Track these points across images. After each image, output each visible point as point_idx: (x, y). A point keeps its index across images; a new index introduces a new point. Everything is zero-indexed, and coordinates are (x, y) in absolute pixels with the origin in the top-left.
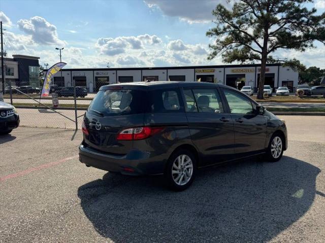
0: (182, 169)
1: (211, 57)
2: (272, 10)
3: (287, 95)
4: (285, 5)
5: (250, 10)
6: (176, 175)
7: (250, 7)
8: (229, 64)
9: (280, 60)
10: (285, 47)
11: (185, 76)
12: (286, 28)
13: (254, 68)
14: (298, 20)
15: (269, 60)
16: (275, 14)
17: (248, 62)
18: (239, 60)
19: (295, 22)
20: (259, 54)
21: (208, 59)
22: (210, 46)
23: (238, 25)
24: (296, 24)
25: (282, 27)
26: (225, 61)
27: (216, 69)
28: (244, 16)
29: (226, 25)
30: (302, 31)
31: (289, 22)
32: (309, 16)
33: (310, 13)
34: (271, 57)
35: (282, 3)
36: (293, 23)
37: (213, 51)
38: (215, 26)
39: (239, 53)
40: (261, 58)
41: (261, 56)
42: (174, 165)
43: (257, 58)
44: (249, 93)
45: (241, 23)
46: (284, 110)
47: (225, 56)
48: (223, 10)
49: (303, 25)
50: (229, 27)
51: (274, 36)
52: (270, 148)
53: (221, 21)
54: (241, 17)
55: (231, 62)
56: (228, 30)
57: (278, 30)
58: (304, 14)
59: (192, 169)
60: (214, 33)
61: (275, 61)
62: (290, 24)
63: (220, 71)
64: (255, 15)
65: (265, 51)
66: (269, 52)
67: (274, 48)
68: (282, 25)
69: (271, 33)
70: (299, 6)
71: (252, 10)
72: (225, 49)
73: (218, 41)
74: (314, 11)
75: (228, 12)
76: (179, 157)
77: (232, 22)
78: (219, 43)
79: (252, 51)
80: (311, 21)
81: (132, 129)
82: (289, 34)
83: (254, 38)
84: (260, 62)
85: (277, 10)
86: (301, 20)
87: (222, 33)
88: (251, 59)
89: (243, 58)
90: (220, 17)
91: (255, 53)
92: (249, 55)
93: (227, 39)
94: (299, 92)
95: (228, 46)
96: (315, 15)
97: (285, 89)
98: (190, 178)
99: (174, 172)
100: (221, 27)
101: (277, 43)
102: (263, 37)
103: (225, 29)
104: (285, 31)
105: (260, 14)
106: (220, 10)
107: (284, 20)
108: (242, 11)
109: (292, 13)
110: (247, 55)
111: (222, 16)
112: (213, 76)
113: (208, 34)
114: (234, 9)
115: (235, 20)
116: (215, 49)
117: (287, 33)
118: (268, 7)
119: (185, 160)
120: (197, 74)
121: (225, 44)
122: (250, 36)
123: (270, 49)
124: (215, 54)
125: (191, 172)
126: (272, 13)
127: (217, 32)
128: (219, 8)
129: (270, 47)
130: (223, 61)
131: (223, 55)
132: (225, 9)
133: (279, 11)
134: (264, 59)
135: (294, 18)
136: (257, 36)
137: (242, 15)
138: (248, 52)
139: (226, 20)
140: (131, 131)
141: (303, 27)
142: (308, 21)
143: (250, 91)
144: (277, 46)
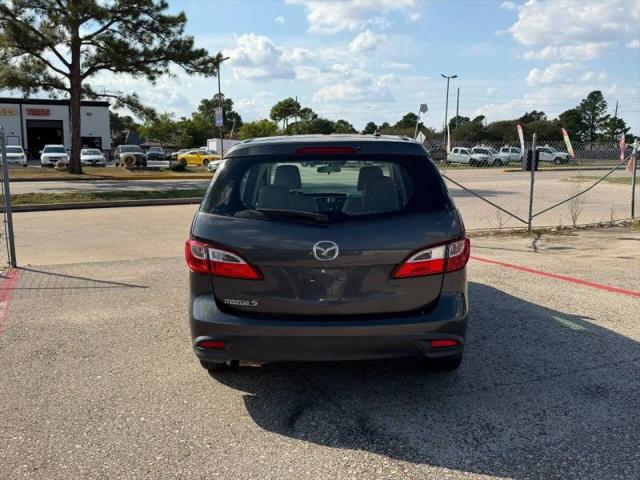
9: (108, 94)
10: (113, 68)
12: (114, 31)
13: (17, 106)
14: (135, 17)
19: (129, 22)
24: (130, 26)
25: (106, 28)
30: (141, 40)
31: (119, 19)
32: (156, 14)
33: (158, 9)
36: (125, 22)
43: (62, 87)
51: (93, 43)
57: (100, 31)
58: (146, 7)
61: (97, 96)
62: (121, 23)
65: (75, 75)
66: (85, 75)
68: (106, 23)
69: (88, 38)
74: (164, 6)
80: (157, 24)
83: (50, 43)
86: (140, 19)
92: (41, 78)
96: (165, 13)
101: (98, 59)
102: (68, 42)
104: (112, 38)
107: (110, 14)
110: (38, 79)
135: (128, 12)
138: (40, 71)
142: (153, 23)
144: (99, 64)
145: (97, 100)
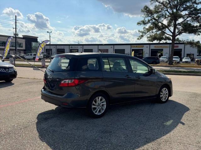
0: (99, 105)
1: (140, 38)
2: (179, 9)
3: (190, 63)
4: (187, 6)
5: (165, 9)
6: (95, 108)
7: (165, 7)
8: (152, 42)
9: (183, 40)
10: (187, 32)
11: (124, 50)
12: (188, 21)
13: (169, 45)
14: (196, 15)
15: (176, 40)
16: (181, 12)
17: (163, 41)
18: (157, 40)
19: (194, 17)
20: (171, 36)
21: (138, 39)
22: (139, 31)
23: (157, 19)
24: (195, 18)
25: (185, 20)
26: (149, 40)
27: (144, 45)
28: (161, 13)
29: (150, 18)
30: (199, 22)
31: (190, 17)
34: (178, 39)
35: (186, 5)
36: (193, 17)
37: (141, 34)
38: (143, 19)
39: (158, 36)
40: (172, 39)
41: (171, 38)
42: (94, 102)
43: (169, 39)
44: (165, 61)
45: (159, 17)
46: (184, 72)
47: (149, 37)
48: (148, 9)
49: (199, 19)
50: (151, 20)
51: (180, 25)
52: (159, 94)
53: (146, 16)
54: (159, 13)
55: (152, 41)
56: (151, 21)
57: (183, 22)
58: (199, 12)
59: (106, 106)
60: (142, 23)
61: (180, 41)
62: (191, 18)
63: (147, 47)
64: (168, 12)
65: (174, 35)
66: (177, 35)
67: (180, 33)
68: (185, 19)
69: (178, 24)
70: (197, 7)
71: (166, 9)
72: (149, 33)
73: (144, 28)
75: (151, 11)
76: (97, 98)
77: (154, 17)
78: (145, 29)
79: (166, 34)
81: (68, 80)
82: (190, 24)
83: (168, 27)
84: (171, 42)
85: (182, 9)
86: (198, 16)
87: (147, 23)
88: (165, 40)
89: (160, 39)
90: (146, 13)
91: (168, 36)
92: (164, 37)
93: (150, 27)
94: (197, 61)
95: (150, 31)
97: (188, 59)
98: (104, 111)
99: (93, 106)
100: (147, 19)
101: (182, 30)
102: (173, 26)
103: (149, 21)
104: (187, 23)
105: (171, 12)
106: (146, 9)
107: (187, 16)
108: (160, 10)
109: (192, 11)
110: (163, 37)
111: (147, 13)
112: (142, 50)
113: (138, 23)
114: (155, 9)
115: (155, 16)
116: (142, 33)
117: (188, 24)
118: (177, 8)
119: (101, 100)
120: (132, 48)
121: (148, 30)
122: (165, 25)
123: (178, 34)
124: (142, 36)
125: (105, 107)
126: (179, 11)
127: (144, 23)
128: (145, 8)
129: (178, 32)
130: (147, 41)
131: (147, 37)
132: (149, 9)
133: (184, 10)
134: (174, 40)
135: (193, 14)
136: (169, 25)
137: (160, 12)
138: (164, 35)
139: (150, 15)
140: (67, 81)
141: (199, 20)
143: (165, 60)
144: (182, 32)
145: (180, 42)
